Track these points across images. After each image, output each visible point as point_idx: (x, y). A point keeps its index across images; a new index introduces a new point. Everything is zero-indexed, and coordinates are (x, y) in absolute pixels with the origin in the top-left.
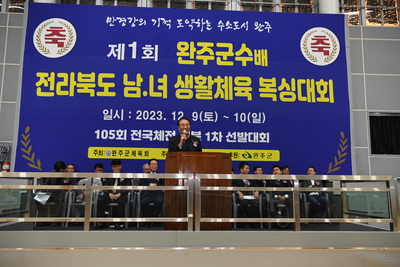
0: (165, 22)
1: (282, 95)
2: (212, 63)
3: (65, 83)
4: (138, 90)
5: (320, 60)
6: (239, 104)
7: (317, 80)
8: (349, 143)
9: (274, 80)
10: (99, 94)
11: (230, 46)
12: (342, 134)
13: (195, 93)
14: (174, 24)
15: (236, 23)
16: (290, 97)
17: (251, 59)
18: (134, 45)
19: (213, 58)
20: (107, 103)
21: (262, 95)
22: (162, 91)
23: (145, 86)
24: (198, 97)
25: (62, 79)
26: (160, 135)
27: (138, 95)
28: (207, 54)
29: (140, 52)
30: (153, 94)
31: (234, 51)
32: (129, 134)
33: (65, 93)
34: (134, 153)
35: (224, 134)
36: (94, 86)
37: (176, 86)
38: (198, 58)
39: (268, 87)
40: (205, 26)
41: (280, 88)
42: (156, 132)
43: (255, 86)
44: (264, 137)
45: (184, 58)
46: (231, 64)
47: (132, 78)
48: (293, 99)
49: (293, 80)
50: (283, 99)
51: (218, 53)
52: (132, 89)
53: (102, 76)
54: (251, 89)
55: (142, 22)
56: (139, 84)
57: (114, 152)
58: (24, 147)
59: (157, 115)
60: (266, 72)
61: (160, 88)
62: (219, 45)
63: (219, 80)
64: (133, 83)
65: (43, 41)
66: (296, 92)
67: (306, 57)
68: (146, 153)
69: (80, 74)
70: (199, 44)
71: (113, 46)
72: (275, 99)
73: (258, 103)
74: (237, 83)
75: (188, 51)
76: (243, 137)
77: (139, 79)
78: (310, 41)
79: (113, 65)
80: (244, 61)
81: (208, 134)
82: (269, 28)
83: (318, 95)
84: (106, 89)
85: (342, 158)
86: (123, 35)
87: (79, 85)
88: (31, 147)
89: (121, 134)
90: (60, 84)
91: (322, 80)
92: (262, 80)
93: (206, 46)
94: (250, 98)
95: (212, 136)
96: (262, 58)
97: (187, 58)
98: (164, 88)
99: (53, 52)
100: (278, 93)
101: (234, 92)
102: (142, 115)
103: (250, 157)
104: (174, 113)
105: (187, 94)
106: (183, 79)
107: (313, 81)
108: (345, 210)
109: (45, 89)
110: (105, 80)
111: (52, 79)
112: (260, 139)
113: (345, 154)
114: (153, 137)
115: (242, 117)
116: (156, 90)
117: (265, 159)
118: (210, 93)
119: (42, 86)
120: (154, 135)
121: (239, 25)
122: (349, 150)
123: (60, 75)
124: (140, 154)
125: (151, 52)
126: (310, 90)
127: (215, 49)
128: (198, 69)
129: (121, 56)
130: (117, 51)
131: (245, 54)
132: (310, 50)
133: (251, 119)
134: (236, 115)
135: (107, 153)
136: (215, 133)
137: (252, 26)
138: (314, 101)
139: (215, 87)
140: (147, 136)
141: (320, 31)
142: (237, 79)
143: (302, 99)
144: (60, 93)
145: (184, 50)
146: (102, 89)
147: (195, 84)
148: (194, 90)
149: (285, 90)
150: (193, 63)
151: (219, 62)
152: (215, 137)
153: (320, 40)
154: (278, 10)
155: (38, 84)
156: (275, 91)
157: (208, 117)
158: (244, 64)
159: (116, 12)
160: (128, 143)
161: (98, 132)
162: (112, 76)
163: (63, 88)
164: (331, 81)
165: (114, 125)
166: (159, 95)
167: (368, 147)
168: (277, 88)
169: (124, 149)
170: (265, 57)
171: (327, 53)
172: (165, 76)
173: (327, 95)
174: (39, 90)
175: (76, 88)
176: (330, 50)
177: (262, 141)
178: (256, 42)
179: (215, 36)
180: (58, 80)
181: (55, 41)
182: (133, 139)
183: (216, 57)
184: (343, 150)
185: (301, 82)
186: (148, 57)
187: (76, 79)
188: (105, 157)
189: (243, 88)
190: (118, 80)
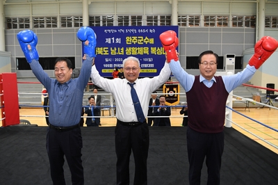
1: (158, 52)
4: (115, 52)
6: (145, 56)
9: (155, 48)
10: (104, 54)
11: (142, 38)
13: (132, 53)
14: (125, 31)
15: (144, 30)
16: (160, 53)
17: (148, 42)
18: (113, 39)
19: (137, 42)
20: (106, 56)
21: (152, 53)
23: (117, 51)
27: (115, 54)
28: (135, 40)
29: (115, 41)
32: (113, 65)
36: (102, 51)
37: (126, 51)
39: (153, 50)
40: (134, 31)
41: (157, 50)
43: (150, 50)
44: (152, 65)
45: (128, 42)
46: (142, 43)
47: (113, 49)
49: (161, 48)
50: (158, 54)
52: (113, 52)
53: (104, 48)
54: (148, 51)
55: (115, 31)
59: (121, 60)
60: (153, 46)
62: (139, 37)
63: (139, 48)
66: (162, 52)
69: (98, 48)
70: (133, 37)
71: (107, 39)
72: (156, 54)
73: (151, 55)
75: (130, 40)
76: (146, 66)
77: (115, 49)
79: (107, 45)
80: (146, 42)
82: (154, 31)
84: (106, 52)
86: (110, 35)
87: (98, 52)
89: (111, 65)
92: (152, 48)
93: (135, 38)
94: (148, 54)
96: (152, 41)
98: (123, 51)
100: (156, 52)
101: (143, 52)
102: (116, 60)
103: (148, 71)
105: (130, 53)
106: (128, 49)
110: (105, 50)
114: (120, 66)
115: (146, 60)
116: (120, 52)
117: (152, 72)
118: (136, 53)
125: (118, 41)
127: (138, 39)
128: (132, 45)
129: (110, 42)
131: (147, 40)
133: (148, 60)
134: (144, 59)
135: (107, 71)
137: (149, 31)
139: (137, 51)
142: (144, 48)
143: (164, 53)
145: (128, 39)
147: (131, 50)
150: (131, 43)
151: (139, 43)
154: (159, 25)
159: (107, 28)
161: (104, 65)
162: (107, 48)
165: (109, 63)
166: (121, 54)
167: (185, 67)
172: (123, 48)
178: (150, 36)
179: (137, 35)
189: (146, 51)
190: (109, 50)
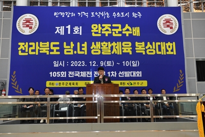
0: (85, 14)
1: (148, 51)
2: (110, 35)
3: (33, 48)
4: (72, 50)
5: (168, 32)
6: (125, 56)
7: (167, 42)
8: (184, 76)
9: (143, 43)
10: (51, 53)
11: (120, 26)
12: (181, 71)
13: (101, 51)
14: (90, 15)
15: (122, 13)
16: (152, 52)
17: (131, 33)
18: (69, 27)
19: (110, 32)
20: (55, 58)
21: (137, 52)
22: (84, 51)
23: (75, 48)
24: (103, 53)
25: (32, 46)
26: (83, 74)
27: (72, 53)
28: (107, 30)
29: (72, 30)
30: (79, 52)
31: (122, 28)
32: (67, 74)
33: (34, 53)
34: (70, 84)
35: (118, 73)
36: (48, 49)
37: (92, 48)
38: (103, 32)
39: (140, 47)
40: (106, 15)
41: (147, 48)
42: (82, 72)
43: (133, 47)
44: (139, 74)
45: (95, 33)
46: (120, 35)
47: (68, 44)
48: (154, 53)
49: (154, 43)
50: (148, 53)
51: (113, 30)
52: (68, 50)
53: (52, 43)
54: (131, 48)
55: (73, 15)
56: (72, 47)
57: (60, 84)
58: (13, 82)
59: (82, 64)
60: (139, 39)
61: (83, 49)
62: (114, 25)
63: (114, 44)
64: (69, 47)
65: (21, 26)
66: (155, 49)
67: (160, 30)
68: (77, 84)
69: (41, 43)
70: (103, 25)
71: (58, 28)
72: (144, 53)
73: (135, 56)
74: (124, 45)
75: (98, 29)
76: (127, 74)
77: (72, 45)
78: (162, 22)
79: (58, 38)
80: (127, 33)
81: (109, 73)
82: (140, 15)
83: (167, 51)
84: (55, 51)
85: (181, 84)
86: (63, 22)
87: (40, 49)
88: (16, 82)
89: (63, 74)
90: (31, 48)
91: (169, 43)
92: (137, 43)
93: (107, 26)
94: (131, 53)
95: (111, 74)
96: (136, 31)
97: (97, 33)
98: (85, 49)
99: (27, 32)
100: (146, 50)
101: (122, 50)
102: (74, 64)
103: (131, 84)
104: (91, 62)
105: (98, 52)
106: (95, 44)
107: (164, 43)
108: (180, 112)
109: (23, 51)
110: (54, 46)
111: (26, 46)
112: (136, 75)
113: (183, 82)
114: (80, 75)
115: (127, 63)
116: (81, 50)
117: (140, 85)
118: (110, 51)
119: (22, 50)
120: (81, 74)
121: (124, 14)
122: (184, 80)
123: (31, 44)
124: (73, 84)
125: (78, 30)
126: (163, 48)
127: (112, 28)
128: (103, 38)
129: (62, 33)
130: (60, 30)
131: (128, 30)
132: (162, 26)
133: (132, 64)
134: (124, 62)
135: (56, 84)
136: (112, 72)
137: (131, 15)
138: (165, 54)
139: (112, 48)
140: (77, 75)
141: (167, 16)
142: (124, 43)
143: (158, 53)
144: (31, 53)
145: (95, 29)
146: (53, 51)
147: (101, 46)
148: (101, 50)
149: (149, 48)
150: (100, 35)
151: (114, 35)
152: (113, 75)
153: (168, 21)
154: (145, 5)
155: (19, 49)
156: (144, 49)
157: (109, 64)
158: (127, 35)
159: (59, 10)
160: (67, 79)
161: (51, 73)
162: (58, 43)
163: (32, 51)
164: (174, 43)
165: (60, 69)
166: (82, 53)
167: (196, 78)
168: (145, 47)
169: (65, 82)
170: (138, 31)
171: (171, 28)
172: (86, 43)
173: (172, 51)
174: (20, 52)
175: (39, 50)
176: (173, 26)
177: (138, 76)
178: (133, 23)
179: (111, 21)
180: (30, 46)
181: (27, 26)
182: (69, 76)
183: (112, 32)
184: (181, 79)
185: (158, 44)
186: (76, 33)
187: (39, 46)
188: (55, 86)
189: (127, 48)
190: (61, 46)
